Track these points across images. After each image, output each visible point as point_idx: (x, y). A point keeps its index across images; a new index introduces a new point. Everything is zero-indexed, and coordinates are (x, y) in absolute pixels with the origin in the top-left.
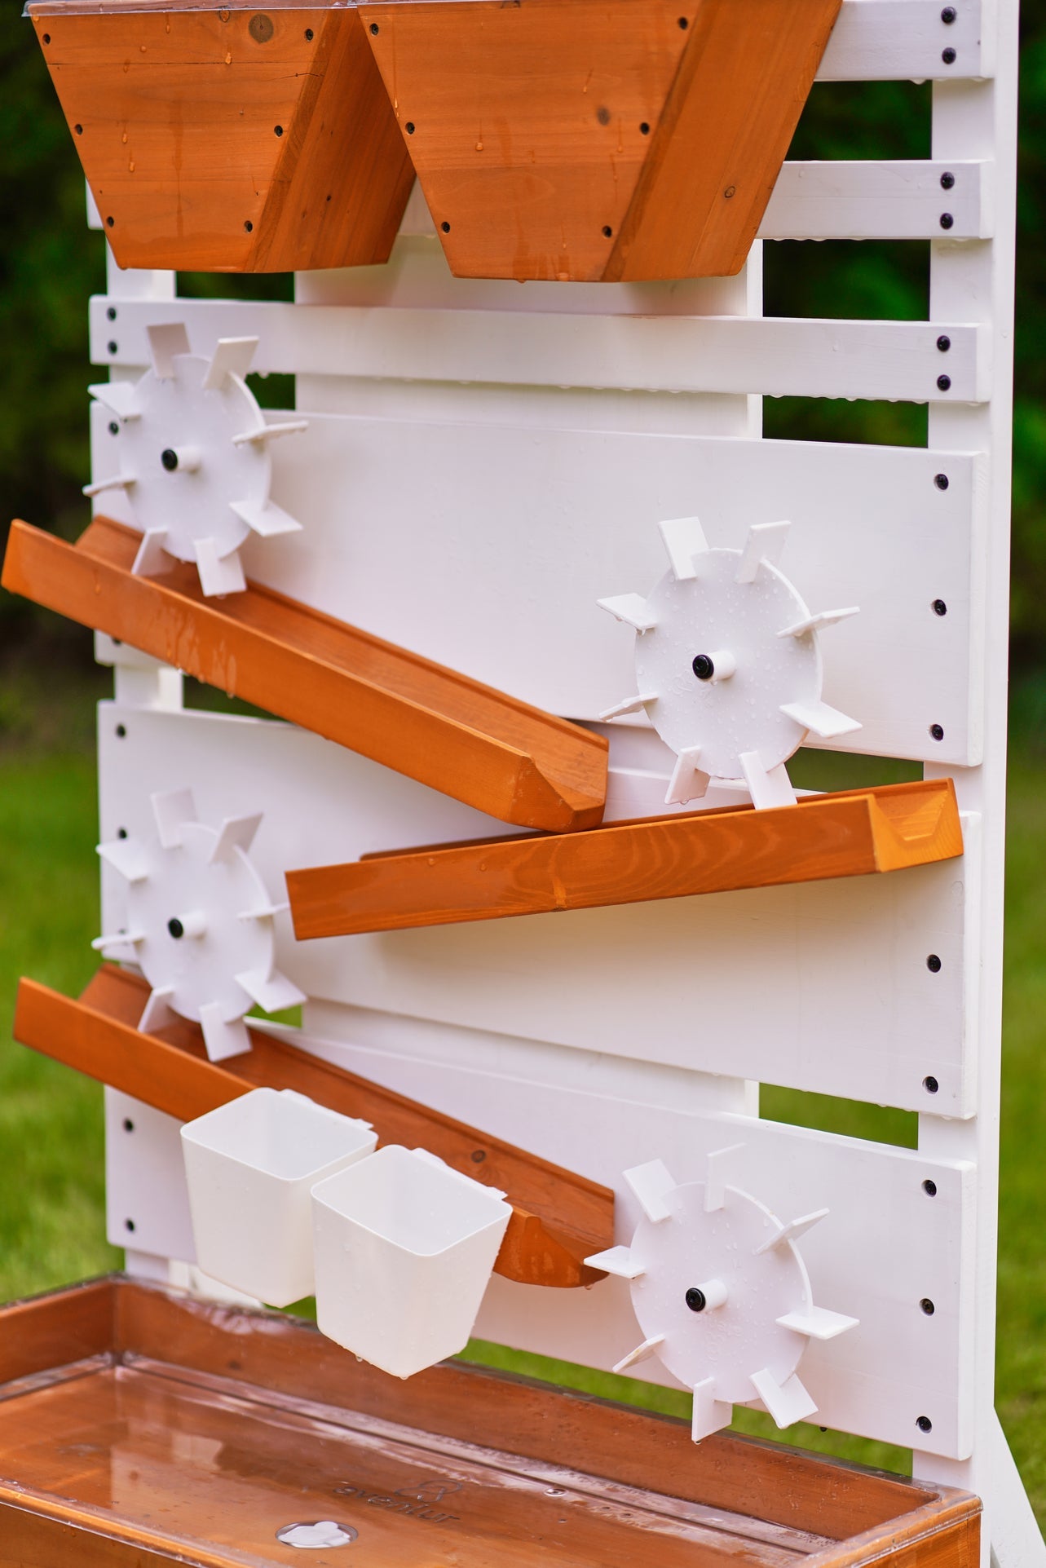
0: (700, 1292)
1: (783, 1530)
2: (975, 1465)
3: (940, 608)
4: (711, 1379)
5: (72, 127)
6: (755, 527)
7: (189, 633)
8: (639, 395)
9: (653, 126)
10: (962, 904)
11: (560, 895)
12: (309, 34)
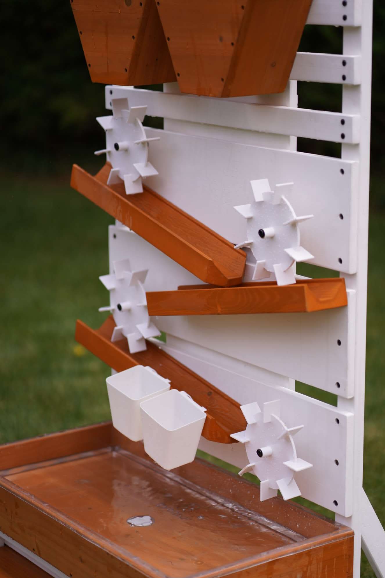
0: (261, 451)
1: (295, 534)
2: (353, 519)
3: (341, 216)
4: (267, 480)
5: (79, 31)
6: (278, 185)
7: (119, 208)
8: (257, 132)
9: (235, 43)
10: (347, 323)
11: (219, 309)
12: (141, 4)
